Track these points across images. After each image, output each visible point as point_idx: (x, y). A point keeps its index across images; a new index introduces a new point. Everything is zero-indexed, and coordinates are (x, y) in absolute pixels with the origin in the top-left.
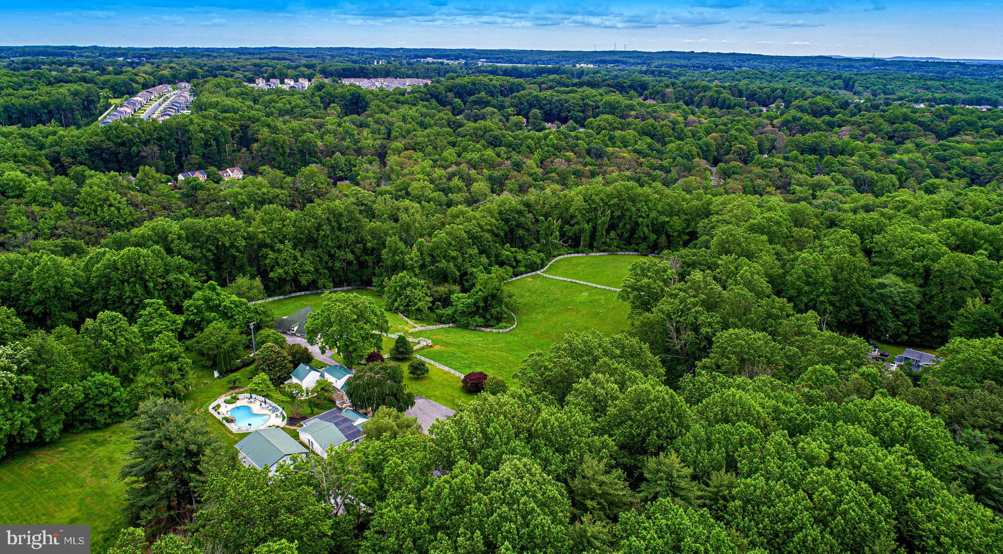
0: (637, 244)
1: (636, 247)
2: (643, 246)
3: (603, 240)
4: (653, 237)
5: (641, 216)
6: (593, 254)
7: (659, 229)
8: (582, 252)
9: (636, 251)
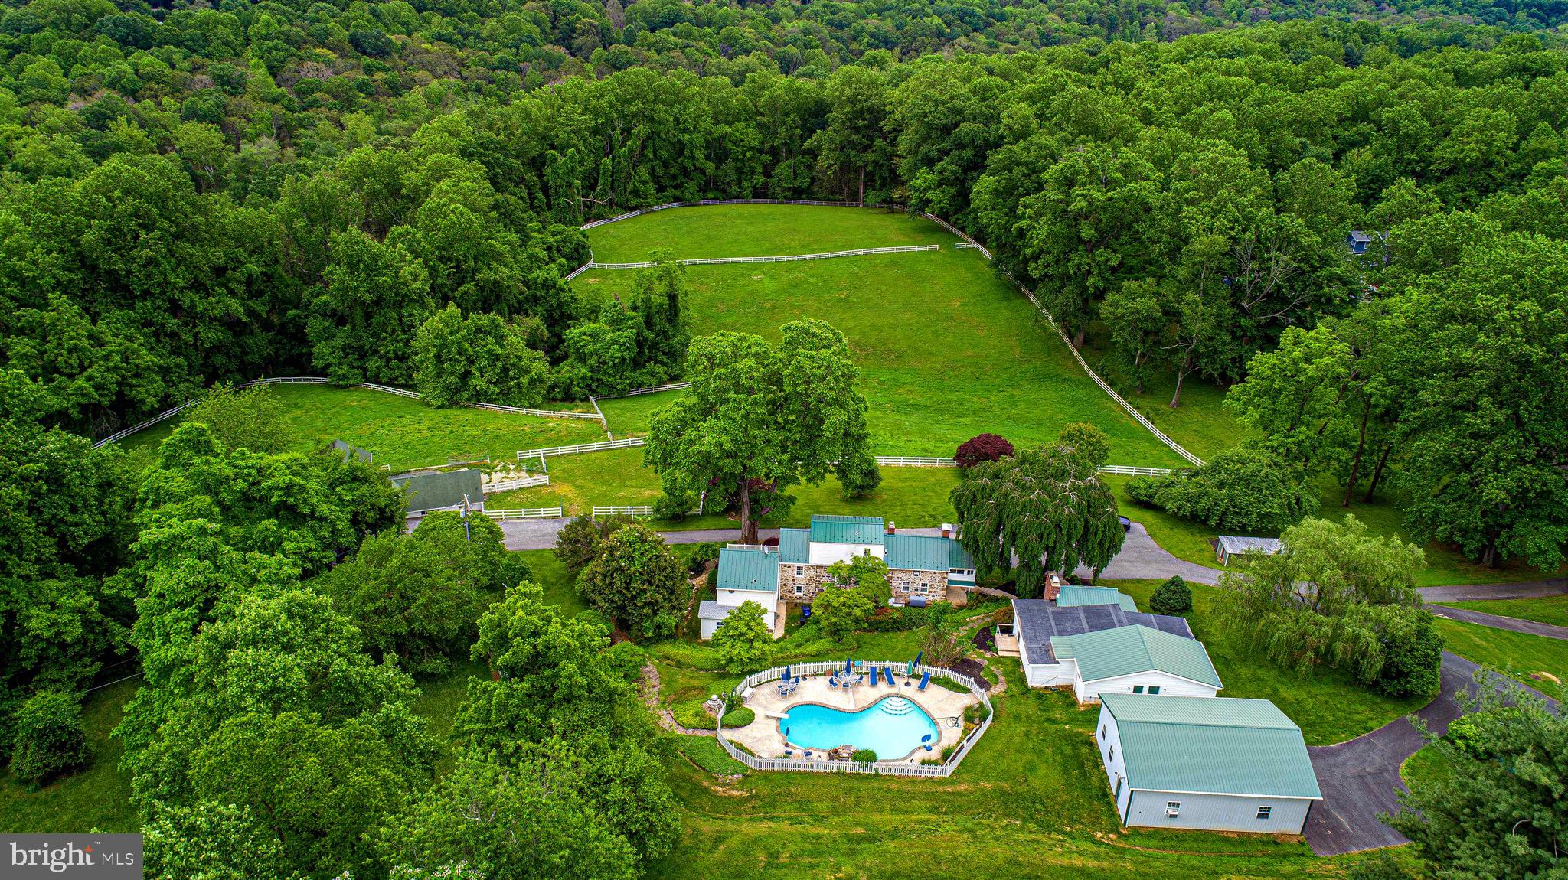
0: (676, 187)
1: (677, 192)
2: (692, 187)
3: (630, 187)
4: (710, 167)
5: (685, 130)
6: (619, 218)
7: (718, 150)
8: (600, 217)
9: (677, 199)
